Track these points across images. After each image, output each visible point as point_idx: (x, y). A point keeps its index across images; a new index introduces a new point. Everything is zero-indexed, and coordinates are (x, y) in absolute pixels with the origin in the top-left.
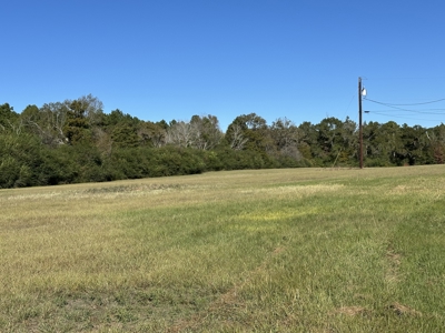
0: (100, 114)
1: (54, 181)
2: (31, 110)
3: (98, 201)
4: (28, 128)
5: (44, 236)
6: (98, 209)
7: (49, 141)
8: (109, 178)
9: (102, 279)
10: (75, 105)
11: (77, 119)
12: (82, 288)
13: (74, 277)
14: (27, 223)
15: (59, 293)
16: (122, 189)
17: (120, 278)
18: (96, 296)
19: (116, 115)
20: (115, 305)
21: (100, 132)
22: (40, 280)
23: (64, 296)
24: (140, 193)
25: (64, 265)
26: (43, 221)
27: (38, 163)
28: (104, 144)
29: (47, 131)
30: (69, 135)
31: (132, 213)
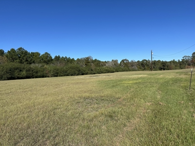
0: (92, 60)
1: (83, 74)
2: (78, 59)
3: (92, 79)
4: (77, 63)
5: (81, 86)
6: (92, 80)
7: (82, 66)
8: (94, 74)
9: (93, 95)
10: (87, 58)
11: (87, 61)
12: (89, 97)
13: (87, 94)
14: (77, 83)
15: (84, 98)
16: (97, 76)
17: (97, 95)
18: (92, 99)
19: (96, 60)
20: (96, 101)
21: (92, 64)
22: (80, 95)
23: (85, 98)
24: (101, 77)
25: (85, 92)
26: (81, 83)
27: (80, 70)
28: (93, 66)
29: (81, 64)
30: (86, 64)
31: (99, 81)
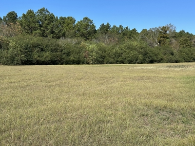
0: (175, 32)
1: (152, 62)
2: (144, 31)
3: (172, 71)
4: (143, 39)
5: (149, 84)
6: (172, 75)
7: (151, 45)
8: (177, 62)
9: (175, 105)
10: (163, 28)
11: (164, 35)
12: (165, 107)
13: (161, 102)
14: (142, 78)
15: (156, 108)
16: (183, 66)
17: (183, 105)
18: (171, 111)
19: (182, 33)
20: (180, 116)
21: (174, 40)
22: (148, 101)
23: (158, 109)
24: (192, 69)
25: (158, 97)
26: (148, 78)
28: (175, 47)
29: (150, 40)
30: (160, 42)
31: (188, 77)
